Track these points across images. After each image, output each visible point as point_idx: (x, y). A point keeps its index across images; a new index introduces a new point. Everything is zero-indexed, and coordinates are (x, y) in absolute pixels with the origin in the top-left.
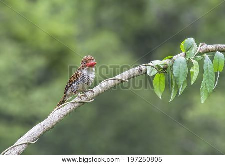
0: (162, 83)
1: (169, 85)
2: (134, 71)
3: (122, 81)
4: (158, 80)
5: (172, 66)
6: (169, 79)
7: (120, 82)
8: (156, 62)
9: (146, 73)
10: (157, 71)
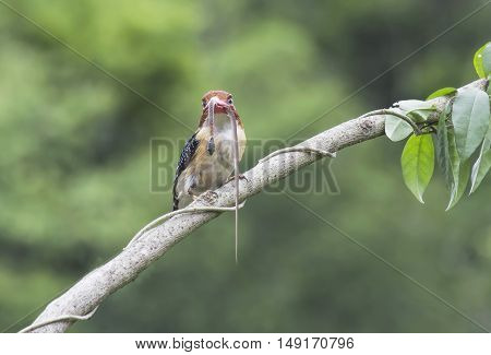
0: (425, 160)
1: (444, 164)
2: (348, 128)
3: (319, 156)
4: (415, 151)
5: (449, 115)
6: (443, 150)
7: (313, 157)
8: (408, 106)
9: (383, 133)
10: (411, 130)
